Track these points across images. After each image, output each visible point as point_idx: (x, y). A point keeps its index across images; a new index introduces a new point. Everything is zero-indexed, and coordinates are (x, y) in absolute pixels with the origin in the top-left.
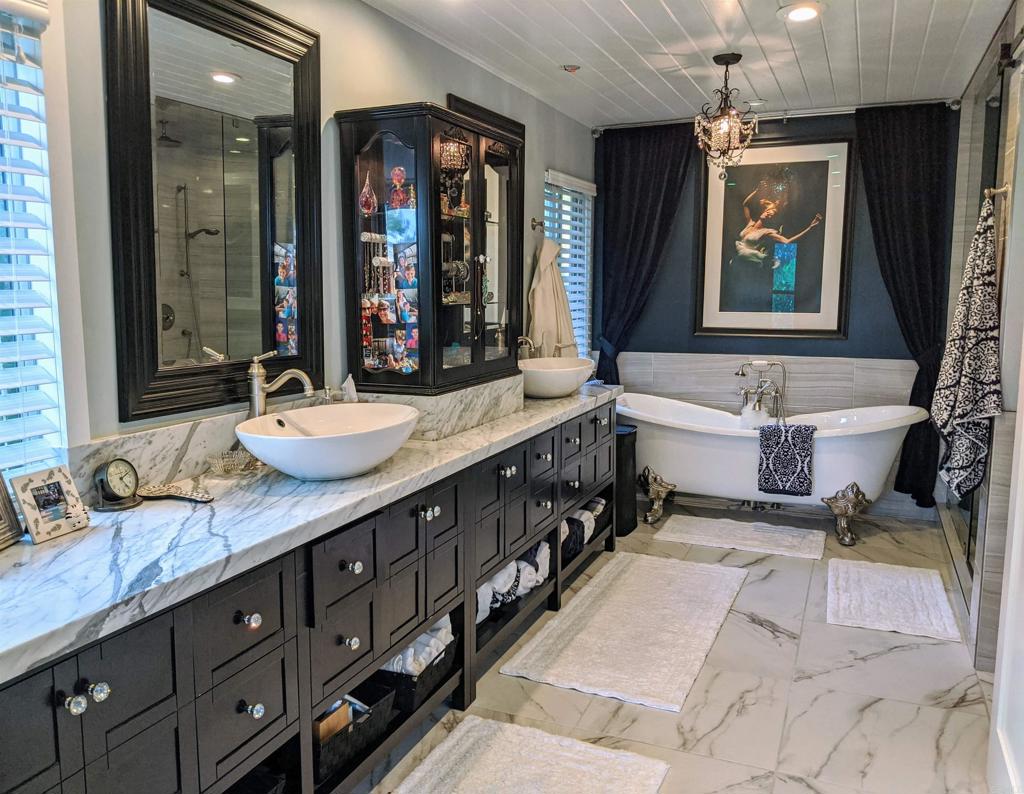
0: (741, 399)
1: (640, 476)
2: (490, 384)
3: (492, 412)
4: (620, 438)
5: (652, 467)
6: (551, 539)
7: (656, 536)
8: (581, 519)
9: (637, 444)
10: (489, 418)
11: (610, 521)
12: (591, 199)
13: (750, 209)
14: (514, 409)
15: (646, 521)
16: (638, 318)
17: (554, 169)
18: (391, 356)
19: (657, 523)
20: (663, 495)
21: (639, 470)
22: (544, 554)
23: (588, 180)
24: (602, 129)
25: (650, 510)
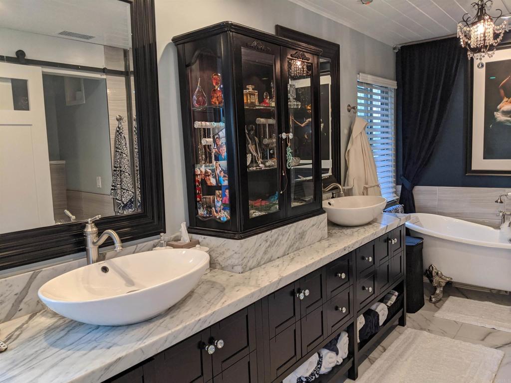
0: (500, 218)
1: (427, 271)
2: (295, 224)
3: (297, 244)
4: (409, 249)
5: (435, 265)
6: (350, 330)
7: (437, 314)
8: (376, 311)
9: (423, 250)
10: (293, 250)
11: (402, 306)
12: (393, 91)
13: (504, 90)
14: (318, 239)
15: (430, 300)
16: (426, 164)
17: (364, 73)
18: (213, 208)
19: (438, 304)
20: (443, 284)
21: (426, 266)
22: (343, 342)
23: (391, 79)
24: (400, 46)
25: (434, 293)
